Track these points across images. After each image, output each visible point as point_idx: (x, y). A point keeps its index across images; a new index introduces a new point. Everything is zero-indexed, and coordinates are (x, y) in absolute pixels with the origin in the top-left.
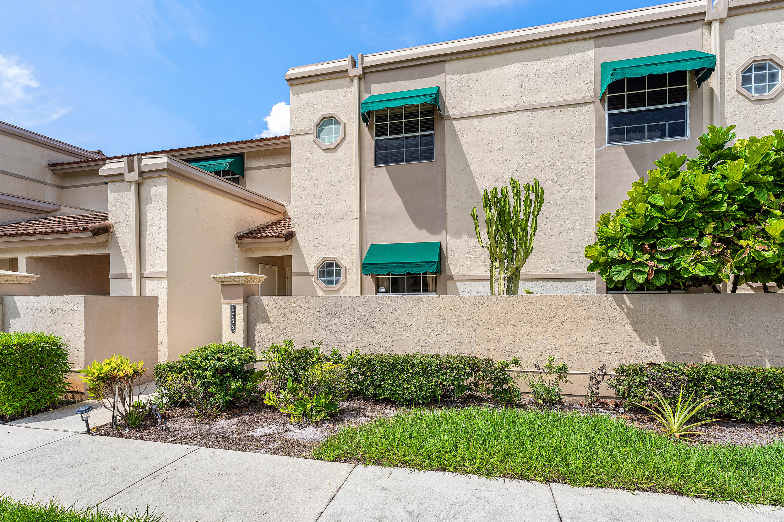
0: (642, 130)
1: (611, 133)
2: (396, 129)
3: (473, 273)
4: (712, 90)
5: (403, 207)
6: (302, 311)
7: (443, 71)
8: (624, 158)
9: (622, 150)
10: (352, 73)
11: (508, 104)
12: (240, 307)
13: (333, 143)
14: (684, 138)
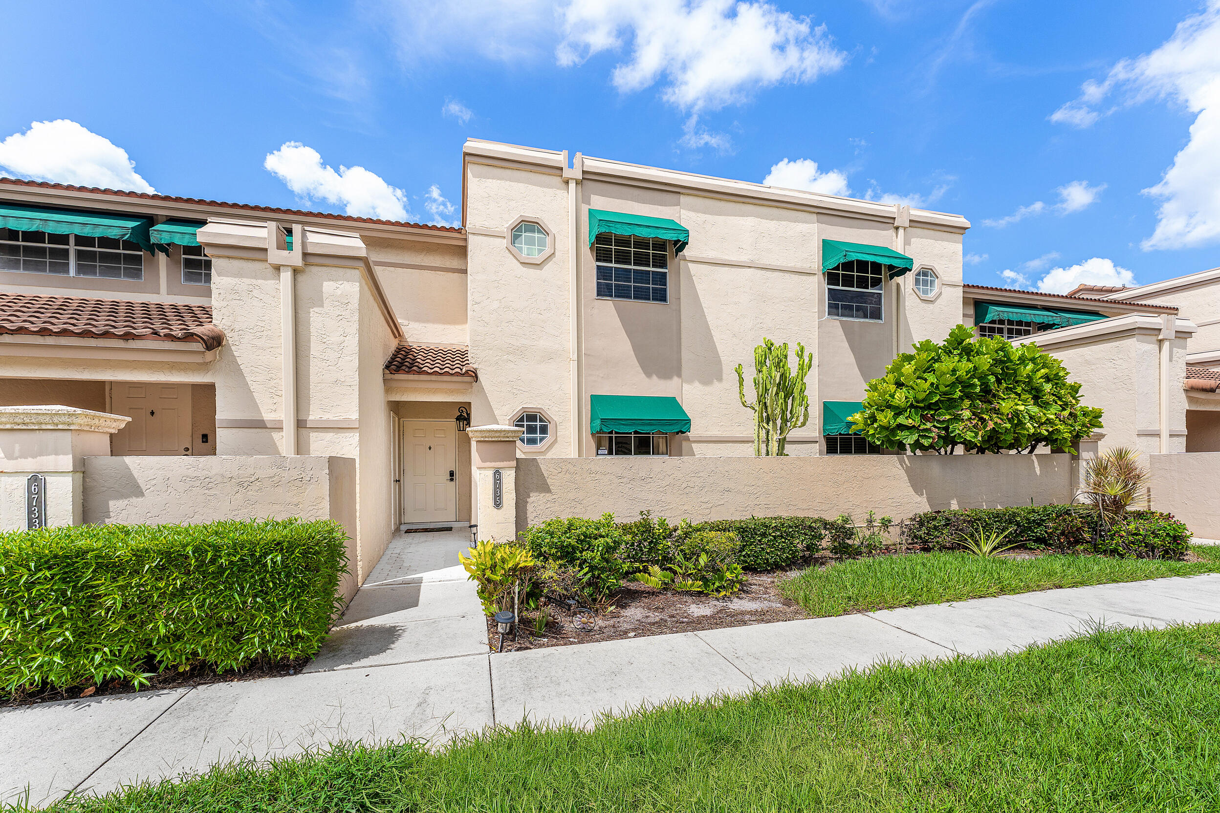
0: (850, 308)
1: (830, 306)
2: (623, 258)
3: (709, 434)
4: (898, 285)
5: (632, 353)
6: (597, 477)
7: (678, 204)
8: (840, 332)
9: (838, 323)
10: (567, 173)
11: (743, 258)
12: (509, 472)
13: (537, 258)
14: (880, 321)
